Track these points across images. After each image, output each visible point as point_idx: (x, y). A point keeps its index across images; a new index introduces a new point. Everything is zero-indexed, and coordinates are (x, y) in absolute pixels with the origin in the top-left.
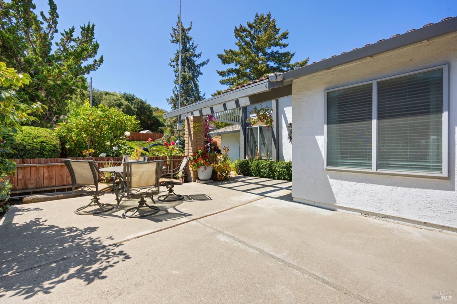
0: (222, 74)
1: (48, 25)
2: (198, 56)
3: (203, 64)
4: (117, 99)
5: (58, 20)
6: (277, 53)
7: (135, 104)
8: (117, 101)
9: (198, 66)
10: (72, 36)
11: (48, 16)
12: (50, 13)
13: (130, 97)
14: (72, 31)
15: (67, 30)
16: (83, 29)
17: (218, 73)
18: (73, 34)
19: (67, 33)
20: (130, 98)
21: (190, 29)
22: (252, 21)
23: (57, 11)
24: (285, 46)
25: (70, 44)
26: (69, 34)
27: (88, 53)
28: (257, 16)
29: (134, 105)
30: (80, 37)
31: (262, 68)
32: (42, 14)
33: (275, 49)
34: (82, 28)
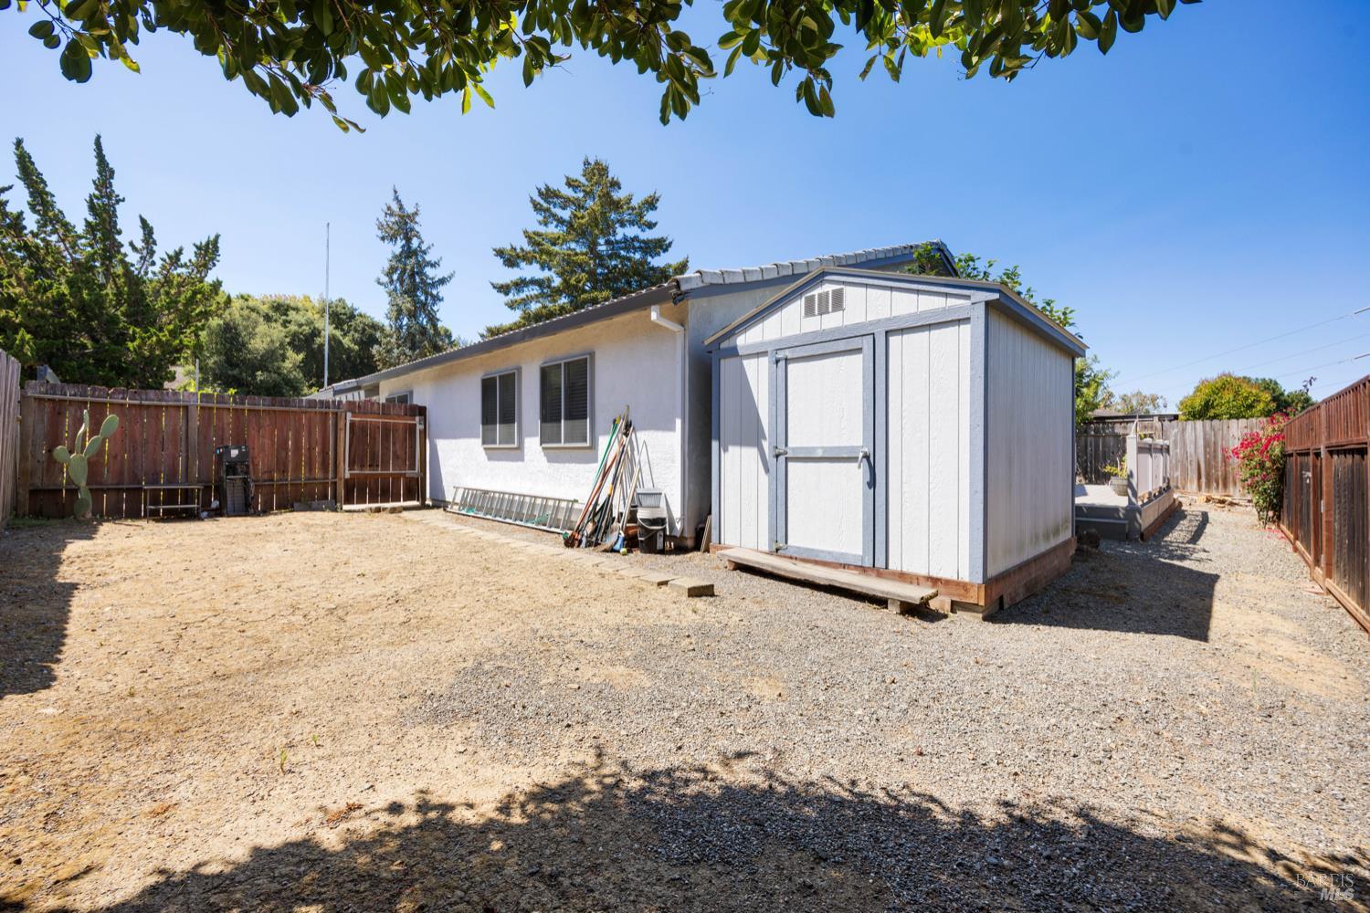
0: (504, 289)
1: (141, 258)
2: (433, 265)
3: (442, 281)
4: (304, 322)
5: (155, 248)
6: (636, 238)
7: (356, 331)
8: (304, 327)
9: (433, 285)
10: (179, 260)
11: (139, 245)
12: (143, 241)
13: (343, 311)
14: (179, 253)
15: (172, 253)
16: (199, 248)
17: (494, 287)
18: (181, 257)
19: (170, 257)
20: (345, 314)
21: (416, 214)
22: (577, 174)
23: (154, 236)
24: (651, 226)
25: (175, 272)
26: (175, 259)
27: (204, 295)
28: (587, 163)
29: (352, 332)
30: (194, 259)
31: (579, 282)
32: (131, 244)
33: (632, 231)
34: (197, 247)
